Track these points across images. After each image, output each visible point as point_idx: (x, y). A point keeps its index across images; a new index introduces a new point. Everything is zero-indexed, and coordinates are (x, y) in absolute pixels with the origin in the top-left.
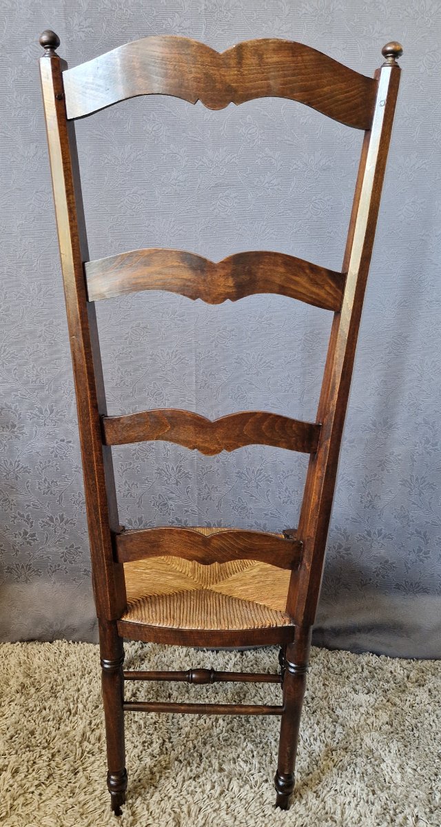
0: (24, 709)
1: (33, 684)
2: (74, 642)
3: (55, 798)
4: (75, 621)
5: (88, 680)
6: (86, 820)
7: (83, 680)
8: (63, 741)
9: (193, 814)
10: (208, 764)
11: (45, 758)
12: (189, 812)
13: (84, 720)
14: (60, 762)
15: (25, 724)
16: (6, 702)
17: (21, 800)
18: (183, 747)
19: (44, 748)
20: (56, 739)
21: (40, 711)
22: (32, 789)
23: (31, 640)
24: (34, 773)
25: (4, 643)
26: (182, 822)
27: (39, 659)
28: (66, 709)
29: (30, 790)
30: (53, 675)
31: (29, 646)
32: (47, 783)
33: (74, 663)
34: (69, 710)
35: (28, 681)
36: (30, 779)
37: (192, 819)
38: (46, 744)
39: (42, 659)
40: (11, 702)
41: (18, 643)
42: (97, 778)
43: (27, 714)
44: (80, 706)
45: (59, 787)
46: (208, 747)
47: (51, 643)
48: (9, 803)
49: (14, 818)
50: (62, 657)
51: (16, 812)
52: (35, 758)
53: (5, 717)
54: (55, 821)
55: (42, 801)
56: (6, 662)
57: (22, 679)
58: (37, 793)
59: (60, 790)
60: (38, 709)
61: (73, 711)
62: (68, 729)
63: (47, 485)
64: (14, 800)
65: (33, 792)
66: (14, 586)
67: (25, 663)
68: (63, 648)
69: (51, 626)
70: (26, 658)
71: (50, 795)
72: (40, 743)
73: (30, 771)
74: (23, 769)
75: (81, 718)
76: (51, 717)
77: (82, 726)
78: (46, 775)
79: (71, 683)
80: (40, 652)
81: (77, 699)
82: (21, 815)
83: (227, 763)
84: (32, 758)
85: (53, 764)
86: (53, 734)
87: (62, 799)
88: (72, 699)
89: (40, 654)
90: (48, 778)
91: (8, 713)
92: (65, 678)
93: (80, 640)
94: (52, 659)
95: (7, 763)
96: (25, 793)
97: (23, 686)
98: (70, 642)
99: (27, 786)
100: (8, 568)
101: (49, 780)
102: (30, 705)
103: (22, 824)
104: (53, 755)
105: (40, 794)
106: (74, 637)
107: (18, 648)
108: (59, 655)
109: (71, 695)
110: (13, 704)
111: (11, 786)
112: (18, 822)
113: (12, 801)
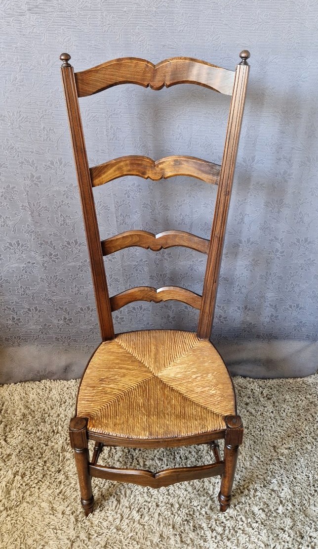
0: (25, 432)
1: (30, 413)
2: (54, 380)
3: (48, 490)
4: (54, 368)
5: (64, 408)
6: (66, 503)
7: (61, 409)
8: (50, 453)
9: (128, 495)
10: (137, 463)
11: (40, 464)
12: (125, 494)
13: (63, 437)
14: (49, 466)
15: (27, 442)
16: (15, 427)
17: (28, 492)
18: (122, 452)
19: (39, 458)
20: (46, 451)
21: (36, 433)
22: (34, 485)
23: (27, 381)
24: (34, 475)
25: (10, 384)
26: (122, 501)
27: (33, 394)
28: (51, 430)
29: (33, 486)
30: (43, 405)
31: (26, 385)
32: (42, 481)
33: (55, 396)
34: (53, 431)
35: (26, 412)
36: (32, 479)
37: (127, 498)
38: (41, 456)
39: (35, 394)
40: (17, 427)
41: (19, 383)
42: (72, 476)
43: (28, 435)
44: (60, 428)
45: (50, 483)
46: (137, 451)
47: (39, 381)
48: (21, 496)
49: (25, 504)
50: (47, 391)
51: (26, 501)
52: (35, 465)
53: (14, 437)
54: (49, 505)
55: (40, 492)
56: (12, 398)
57: (23, 410)
58: (37, 487)
59: (50, 485)
60: (34, 432)
61: (56, 431)
62: (53, 444)
63: (23, 290)
64: (24, 493)
65: (35, 487)
66: (11, 349)
67: (24, 397)
68: (48, 385)
69: (38, 372)
70: (24, 395)
71: (45, 488)
72: (37, 455)
73: (32, 473)
74: (28, 473)
75: (61, 436)
76: (43, 437)
77: (61, 442)
78: (42, 476)
79: (54, 411)
80: (33, 389)
81: (58, 422)
82: (28, 503)
83: (148, 461)
84: (33, 466)
85: (46, 468)
86: (44, 448)
87: (52, 491)
88: (54, 423)
89: (34, 391)
91: (16, 435)
92: (50, 409)
93: (58, 379)
94: (41, 394)
95: (18, 470)
96: (30, 488)
97: (24, 415)
98: (52, 381)
99: (31, 484)
100: (6, 339)
101: (44, 479)
102: (29, 429)
103: (29, 508)
104: (45, 462)
105: (39, 488)
106: (54, 378)
107: (19, 386)
108: (46, 390)
109: (54, 420)
110: (19, 428)
111: (21, 485)
112: (27, 506)
113: (23, 494)
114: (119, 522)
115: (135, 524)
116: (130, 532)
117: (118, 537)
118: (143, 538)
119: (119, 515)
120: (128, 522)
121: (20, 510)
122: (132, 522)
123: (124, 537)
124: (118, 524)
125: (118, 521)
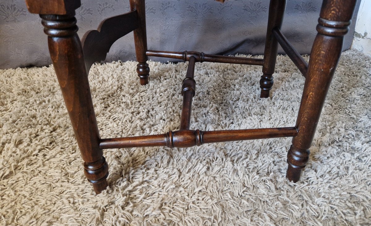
0: (25, 104)
11: (46, 131)
14: (61, 132)
15: (27, 112)
17: (26, 161)
19: (45, 125)
20: (56, 118)
21: (40, 103)
23: (30, 66)
24: (37, 142)
25: (7, 69)
29: (34, 153)
31: (29, 70)
32: (50, 147)
35: (28, 88)
36: (33, 146)
38: (47, 123)
40: (13, 101)
41: (19, 68)
43: (28, 106)
45: (62, 148)
48: (13, 165)
49: (19, 175)
51: (21, 170)
52: (38, 132)
53: (9, 110)
54: (60, 171)
55: (46, 159)
59: (62, 150)
60: (38, 102)
71: (54, 154)
74: (26, 141)
78: (48, 141)
86: (53, 115)
90: (51, 143)
91: (11, 108)
95: (10, 138)
96: (29, 156)
97: (24, 91)
99: (30, 151)
102: (31, 101)
103: (27, 179)
104: (54, 129)
105: (44, 155)
107: (19, 70)
111: (14, 152)
112: (23, 177)
113: (15, 163)
114: (177, 177)
115: (201, 177)
116: (196, 186)
117: (179, 195)
118: (218, 191)
119: (175, 170)
120: (191, 176)
121: (10, 182)
122: (196, 175)
123: (188, 195)
124: (176, 180)
125: (175, 177)
